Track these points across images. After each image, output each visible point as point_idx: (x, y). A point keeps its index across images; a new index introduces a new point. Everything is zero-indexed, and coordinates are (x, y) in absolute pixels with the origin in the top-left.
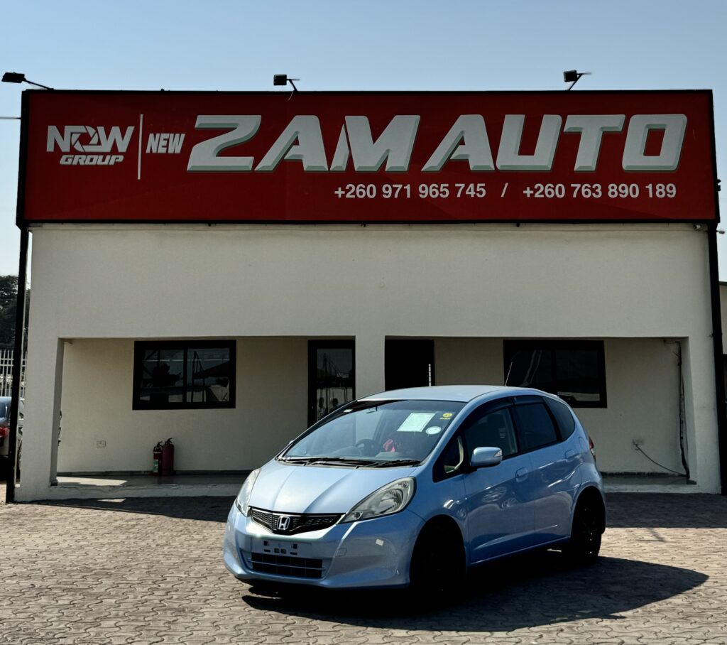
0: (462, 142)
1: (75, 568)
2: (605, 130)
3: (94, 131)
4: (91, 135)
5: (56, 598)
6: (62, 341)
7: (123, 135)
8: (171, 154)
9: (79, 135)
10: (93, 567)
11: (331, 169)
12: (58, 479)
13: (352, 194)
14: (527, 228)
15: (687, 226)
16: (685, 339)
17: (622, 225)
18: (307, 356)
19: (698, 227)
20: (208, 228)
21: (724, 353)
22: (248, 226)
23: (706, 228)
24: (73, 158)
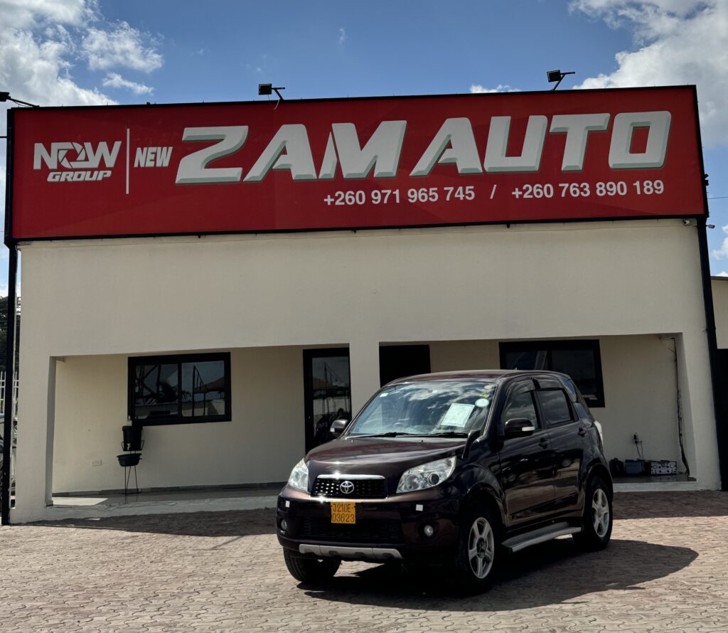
0: (449, 146)
1: (67, 588)
2: (590, 130)
3: (81, 147)
4: (78, 152)
5: (46, 617)
6: (54, 360)
7: (110, 151)
8: (158, 168)
9: (66, 151)
10: (86, 586)
11: (320, 177)
12: (54, 499)
13: (341, 201)
14: (517, 229)
15: (677, 222)
16: (680, 334)
17: (611, 222)
18: (302, 366)
19: (687, 223)
20: (197, 240)
21: (718, 348)
22: (238, 237)
23: (695, 223)
24: (61, 175)
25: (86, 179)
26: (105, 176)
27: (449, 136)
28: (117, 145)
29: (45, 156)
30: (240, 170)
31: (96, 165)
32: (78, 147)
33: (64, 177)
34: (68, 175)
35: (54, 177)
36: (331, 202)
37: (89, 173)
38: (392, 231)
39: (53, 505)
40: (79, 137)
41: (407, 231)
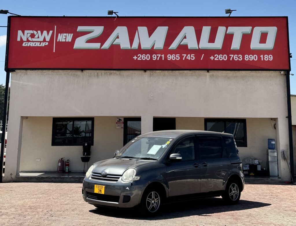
0: (185, 38)
2: (243, 33)
3: (37, 33)
4: (35, 34)
6: (22, 117)
8: (67, 42)
9: (30, 34)
11: (132, 48)
12: (20, 173)
13: (140, 58)
14: (212, 73)
15: (278, 72)
16: (277, 118)
17: (250, 71)
18: (123, 124)
19: (282, 73)
20: (81, 72)
21: (292, 124)
22: (98, 71)
23: (285, 73)
24: (28, 44)
25: (38, 46)
26: (45, 44)
27: (185, 33)
28: (51, 32)
29: (22, 35)
30: (99, 44)
31: (42, 40)
32: (35, 32)
33: (29, 44)
34: (31, 44)
35: (25, 44)
36: (136, 59)
37: (39, 43)
38: (161, 71)
39: (19, 176)
40: (36, 28)
41: (166, 71)
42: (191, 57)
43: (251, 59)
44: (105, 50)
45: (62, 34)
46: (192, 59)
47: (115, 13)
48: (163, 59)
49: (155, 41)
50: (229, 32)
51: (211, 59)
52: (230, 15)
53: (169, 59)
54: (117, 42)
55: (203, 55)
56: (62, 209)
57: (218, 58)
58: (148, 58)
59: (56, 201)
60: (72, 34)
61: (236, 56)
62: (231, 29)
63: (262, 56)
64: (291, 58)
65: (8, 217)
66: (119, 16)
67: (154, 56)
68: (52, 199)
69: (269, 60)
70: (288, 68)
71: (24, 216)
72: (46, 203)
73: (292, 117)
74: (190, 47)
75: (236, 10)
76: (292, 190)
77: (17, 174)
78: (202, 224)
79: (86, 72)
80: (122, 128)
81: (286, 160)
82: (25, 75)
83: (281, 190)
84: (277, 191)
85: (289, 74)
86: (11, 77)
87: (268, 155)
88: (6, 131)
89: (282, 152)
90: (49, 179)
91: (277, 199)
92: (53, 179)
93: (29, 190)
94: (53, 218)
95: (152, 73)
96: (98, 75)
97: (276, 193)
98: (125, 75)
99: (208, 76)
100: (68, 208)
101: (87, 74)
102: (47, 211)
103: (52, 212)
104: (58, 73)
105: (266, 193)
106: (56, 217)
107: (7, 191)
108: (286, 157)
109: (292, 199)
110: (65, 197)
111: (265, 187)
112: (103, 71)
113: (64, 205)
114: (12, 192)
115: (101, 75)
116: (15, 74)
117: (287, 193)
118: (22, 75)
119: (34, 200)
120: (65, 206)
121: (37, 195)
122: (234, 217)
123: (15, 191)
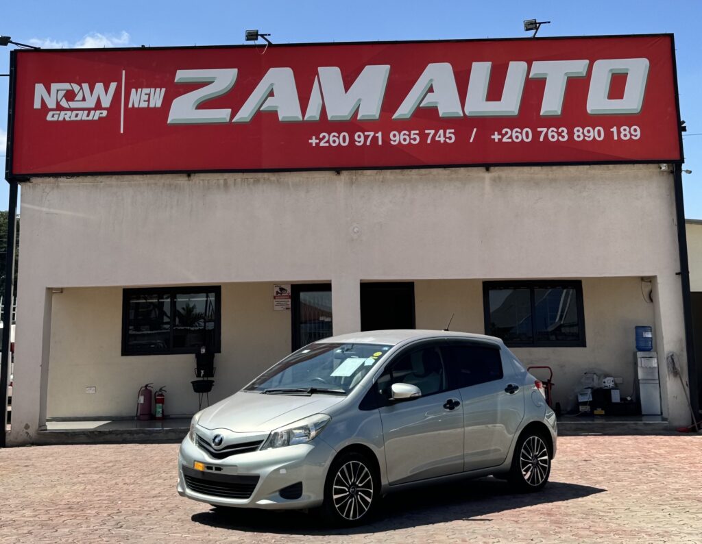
0: (431, 90)
2: (569, 76)
3: (79, 88)
4: (76, 91)
6: (50, 291)
7: (106, 91)
8: (152, 108)
9: (65, 92)
11: (305, 119)
12: (47, 423)
13: (326, 142)
14: (496, 172)
15: (652, 167)
16: (655, 277)
17: (588, 167)
18: (290, 300)
19: (663, 168)
20: (187, 178)
21: (691, 290)
22: (226, 175)
23: (671, 168)
24: (59, 114)
25: (83, 119)
26: (101, 115)
27: (431, 80)
28: (113, 86)
29: (46, 96)
30: (229, 111)
31: (92, 105)
32: (76, 87)
33: (62, 116)
34: (66, 114)
35: (53, 116)
36: (316, 143)
37: (86, 112)
38: (375, 171)
39: (46, 430)
40: (78, 78)
41: (388, 172)
42: (446, 136)
43: (589, 137)
44: (241, 125)
45: (139, 90)
46: (448, 140)
47: (262, 36)
48: (380, 143)
49: (360, 100)
50: (535, 74)
51: (494, 139)
52: (535, 35)
53: (395, 141)
54: (269, 104)
55: (475, 130)
56: (146, 509)
57: (511, 137)
58: (344, 141)
59: (131, 490)
60: (163, 90)
61: (553, 131)
62: (540, 68)
63: (614, 129)
64: (683, 133)
65: (15, 531)
66: (274, 42)
67: (359, 137)
68: (121, 485)
69: (631, 138)
70: (677, 157)
71: (54, 528)
72: (108, 494)
73: (690, 275)
74: (442, 112)
75: (549, 22)
76: (694, 447)
77: (40, 427)
78: (475, 536)
79: (198, 179)
80: (287, 309)
81: (678, 376)
82: (53, 188)
83: (668, 449)
84: (657, 451)
85: (680, 170)
86: (21, 195)
87: (636, 364)
88: (14, 323)
89: (670, 358)
90: (117, 435)
91: (657, 470)
92: (127, 436)
93: (67, 464)
94: (123, 531)
95: (354, 177)
96: (226, 184)
97: (656, 457)
98: (290, 183)
99: (487, 182)
100: (158, 506)
101: (201, 182)
102: (109, 515)
103: (119, 516)
104: (133, 183)
105: (632, 457)
106: (130, 528)
107: (16, 468)
108: (679, 369)
109: (693, 469)
110: (154, 479)
111: (630, 442)
112: (239, 176)
113: (151, 500)
114: (28, 468)
115: (235, 184)
116: (30, 187)
117: (682, 455)
118: (47, 190)
119: (80, 488)
120: (152, 502)
121: (87, 475)
122: (552, 518)
123: (36, 467)
